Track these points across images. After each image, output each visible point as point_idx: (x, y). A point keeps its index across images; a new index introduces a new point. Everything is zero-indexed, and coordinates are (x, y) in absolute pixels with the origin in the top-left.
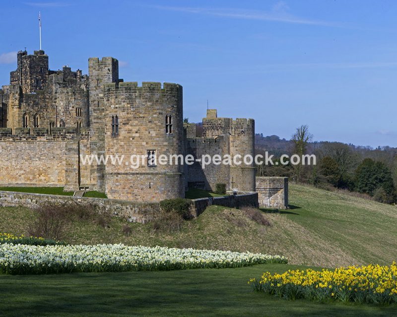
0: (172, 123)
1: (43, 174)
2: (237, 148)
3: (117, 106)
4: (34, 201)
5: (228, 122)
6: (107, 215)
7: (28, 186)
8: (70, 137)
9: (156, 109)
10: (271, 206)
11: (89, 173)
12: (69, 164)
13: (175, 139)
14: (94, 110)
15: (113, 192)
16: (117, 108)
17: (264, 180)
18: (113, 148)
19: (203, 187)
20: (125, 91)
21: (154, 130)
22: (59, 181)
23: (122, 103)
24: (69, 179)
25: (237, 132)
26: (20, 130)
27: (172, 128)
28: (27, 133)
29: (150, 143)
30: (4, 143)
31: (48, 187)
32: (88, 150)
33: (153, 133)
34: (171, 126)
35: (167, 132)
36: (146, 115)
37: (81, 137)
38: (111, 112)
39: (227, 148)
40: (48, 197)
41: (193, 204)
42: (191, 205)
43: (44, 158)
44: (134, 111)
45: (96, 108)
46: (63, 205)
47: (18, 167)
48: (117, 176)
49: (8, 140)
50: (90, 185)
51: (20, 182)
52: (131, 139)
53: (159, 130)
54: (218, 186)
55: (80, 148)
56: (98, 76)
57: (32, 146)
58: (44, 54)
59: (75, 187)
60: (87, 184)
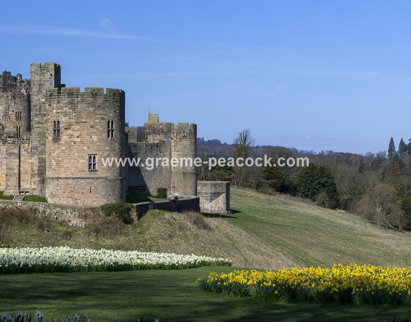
0: (114, 128)
2: (179, 153)
3: (59, 111)
5: (170, 127)
6: (48, 219)
8: (11, 142)
9: (98, 114)
10: (212, 211)
11: (30, 178)
12: (10, 169)
13: (116, 144)
14: (36, 115)
15: (53, 196)
16: (58, 113)
17: (206, 185)
18: (54, 153)
19: (144, 191)
20: (67, 96)
21: (96, 135)
23: (64, 108)
24: (9, 183)
25: (179, 137)
27: (114, 133)
29: (91, 148)
32: (29, 155)
33: (95, 138)
34: (112, 131)
35: (109, 136)
36: (88, 120)
37: (22, 142)
38: (52, 116)
39: (168, 153)
41: (134, 208)
42: (133, 209)
44: (76, 116)
45: (38, 113)
46: (3, 209)
48: (58, 181)
50: (30, 189)
52: (72, 144)
53: (101, 135)
54: (160, 190)
55: (21, 152)
56: (40, 81)
59: (15, 191)
60: (27, 189)
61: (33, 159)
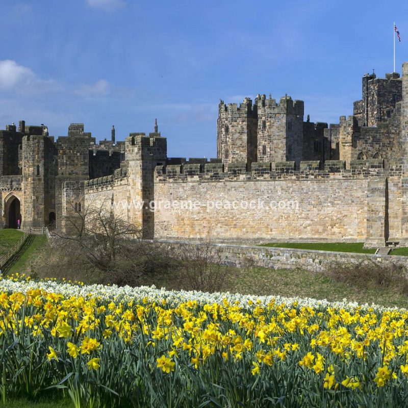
1: (337, 225)
4: (317, 261)
7: (315, 241)
8: (375, 173)
11: (400, 223)
12: (372, 211)
22: (360, 234)
24: (371, 232)
26: (306, 165)
28: (316, 169)
30: (284, 182)
31: (344, 243)
32: (400, 191)
37: (390, 173)
40: (335, 256)
43: (339, 202)
46: (357, 267)
47: (303, 215)
49: (289, 178)
50: (401, 239)
51: (305, 236)
55: (389, 187)
57: (323, 187)
58: (399, 77)
59: (380, 242)
60: (397, 239)
61: (404, 196)
